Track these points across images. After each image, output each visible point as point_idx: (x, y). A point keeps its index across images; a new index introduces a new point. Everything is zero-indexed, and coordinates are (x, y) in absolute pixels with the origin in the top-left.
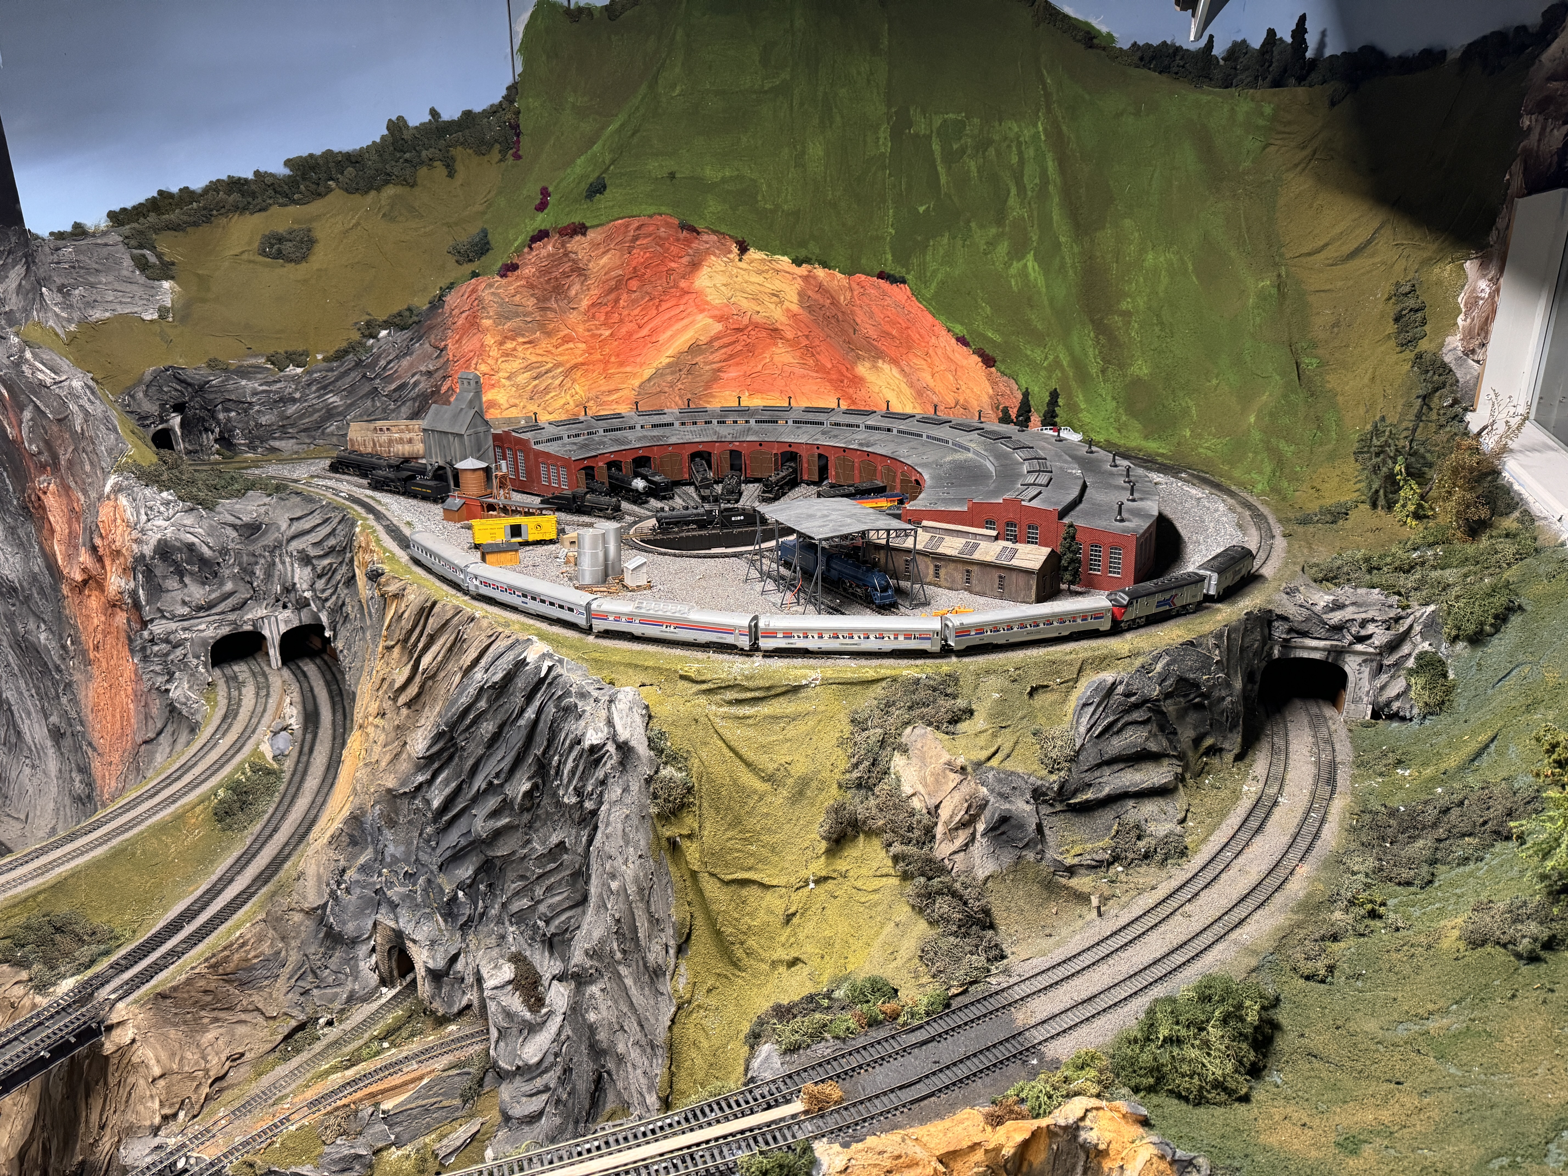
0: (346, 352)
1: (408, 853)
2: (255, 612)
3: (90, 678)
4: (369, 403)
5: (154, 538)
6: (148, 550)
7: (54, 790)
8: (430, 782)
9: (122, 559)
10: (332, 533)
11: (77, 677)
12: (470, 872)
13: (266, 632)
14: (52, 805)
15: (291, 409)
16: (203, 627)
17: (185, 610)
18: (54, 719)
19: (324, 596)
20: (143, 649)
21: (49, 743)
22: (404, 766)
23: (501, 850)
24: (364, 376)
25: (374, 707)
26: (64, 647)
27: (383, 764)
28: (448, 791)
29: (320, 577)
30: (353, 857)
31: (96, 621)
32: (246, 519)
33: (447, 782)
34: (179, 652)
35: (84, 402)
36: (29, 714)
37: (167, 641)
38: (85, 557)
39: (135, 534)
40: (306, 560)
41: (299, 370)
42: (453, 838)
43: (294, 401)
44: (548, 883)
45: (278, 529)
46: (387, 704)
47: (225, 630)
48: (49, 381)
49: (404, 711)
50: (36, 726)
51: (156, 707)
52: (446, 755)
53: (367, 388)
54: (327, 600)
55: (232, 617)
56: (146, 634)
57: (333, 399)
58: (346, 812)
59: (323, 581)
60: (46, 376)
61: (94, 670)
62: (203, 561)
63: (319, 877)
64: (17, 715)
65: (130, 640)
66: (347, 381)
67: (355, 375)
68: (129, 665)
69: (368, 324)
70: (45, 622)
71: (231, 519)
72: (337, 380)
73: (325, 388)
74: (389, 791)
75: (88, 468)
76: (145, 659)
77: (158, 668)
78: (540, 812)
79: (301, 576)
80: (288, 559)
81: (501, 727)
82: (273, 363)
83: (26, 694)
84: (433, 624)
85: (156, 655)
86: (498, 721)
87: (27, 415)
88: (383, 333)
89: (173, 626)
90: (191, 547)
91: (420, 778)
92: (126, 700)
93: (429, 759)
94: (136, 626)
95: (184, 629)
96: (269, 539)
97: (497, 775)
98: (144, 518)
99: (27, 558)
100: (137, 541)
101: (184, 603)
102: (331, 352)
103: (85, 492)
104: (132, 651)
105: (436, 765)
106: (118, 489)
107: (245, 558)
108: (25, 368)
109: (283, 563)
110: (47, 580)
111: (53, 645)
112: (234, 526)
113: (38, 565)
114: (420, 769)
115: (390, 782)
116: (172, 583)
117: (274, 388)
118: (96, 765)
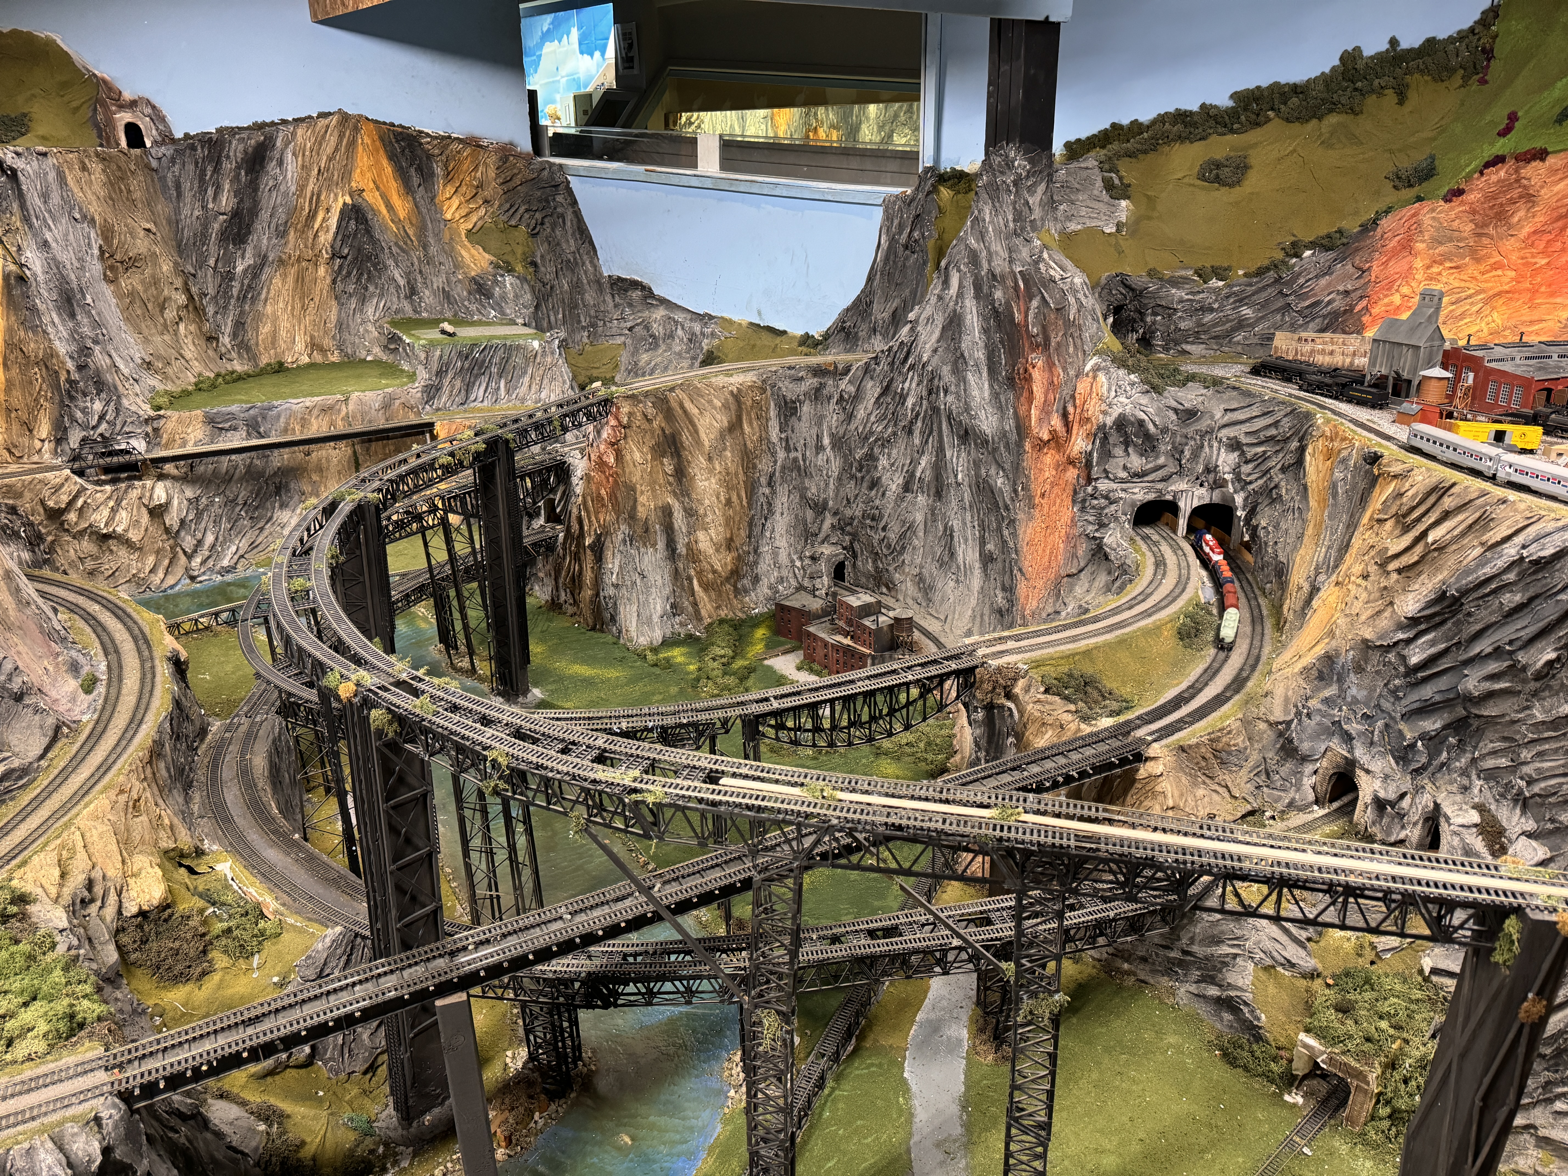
0: (1268, 269)
1: (1369, 698)
2: (1179, 485)
3: (1031, 518)
4: (1279, 317)
5: (1116, 412)
6: (1109, 421)
7: (973, 602)
8: (1409, 641)
9: (1089, 426)
10: (1276, 424)
11: (1021, 516)
12: (1438, 725)
13: (1181, 504)
14: (970, 612)
15: (1208, 318)
16: (1136, 490)
17: (1124, 475)
18: (990, 547)
19: (1248, 479)
20: (1084, 501)
21: (977, 565)
22: (1385, 622)
23: (1490, 710)
24: (1281, 292)
25: (1358, 569)
26: (1015, 491)
27: (1363, 618)
28: (1433, 650)
29: (1247, 462)
30: (1316, 690)
31: (1047, 474)
32: (1187, 405)
33: (1433, 643)
34: (1113, 507)
35: (1080, 296)
36: (966, 540)
37: (1106, 497)
38: (1056, 422)
39: (1104, 407)
40: (1235, 445)
41: (1221, 283)
42: (1428, 692)
43: (1212, 310)
44: (1539, 748)
45: (1212, 417)
46: (1373, 569)
47: (1151, 496)
48: (1058, 277)
49: (1395, 576)
50: (970, 551)
51: (1083, 549)
52: (1437, 619)
53: (1280, 303)
54: (1251, 483)
55: (1160, 486)
56: (1090, 489)
57: (1247, 312)
58: (1320, 650)
59: (1251, 466)
60: (1056, 273)
61: (1036, 513)
62: (1147, 436)
63: (1287, 699)
64: (956, 539)
65: (1075, 492)
66: (1262, 297)
67: (1272, 291)
68: (1067, 512)
69: (1294, 244)
70: (1004, 470)
71: (1174, 404)
72: (1253, 295)
73: (1241, 301)
74: (1365, 641)
75: (1071, 350)
76: (1083, 509)
77: (1091, 519)
78: (1553, 683)
79: (1226, 461)
80: (1216, 444)
81: (1531, 600)
82: (1200, 276)
83: (969, 525)
84: (1448, 502)
85: (1093, 507)
86: (1528, 595)
87: (1035, 303)
88: (1308, 253)
89: (1115, 486)
90: (1141, 423)
91: (1401, 636)
92: (1058, 540)
93: (1413, 621)
94: (1082, 481)
95: (1123, 490)
96: (1204, 424)
97: (1511, 643)
98: (1113, 394)
99: (1002, 419)
100: (1104, 413)
101: (1125, 468)
102: (1253, 269)
103: (1065, 369)
104: (1074, 502)
105: (1423, 627)
106: (1096, 369)
107: (1178, 439)
108: (1041, 266)
109: (1211, 447)
110: (1014, 437)
111: (1007, 490)
112: (1176, 410)
113: (1009, 425)
114: (1401, 627)
115: (1368, 634)
116: (1119, 451)
117: (1197, 298)
118: (1022, 588)
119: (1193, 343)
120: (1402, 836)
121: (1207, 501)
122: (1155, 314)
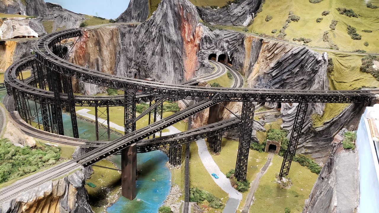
0: (225, 7)
1: (266, 83)
2: (217, 50)
3: (186, 59)
4: (227, 17)
5: (204, 35)
6: (203, 37)
7: (172, 79)
8: (272, 72)
9: (199, 38)
10: (236, 37)
11: (184, 59)
12: (278, 86)
13: (217, 54)
14: (172, 82)
15: (214, 17)
16: (209, 51)
17: (206, 48)
18: (176, 66)
19: (231, 48)
20: (198, 54)
21: (173, 71)
22: (268, 69)
23: (287, 81)
24: (228, 12)
25: (262, 60)
26: (182, 53)
27: (264, 69)
28: (277, 73)
29: (230, 45)
30: (257, 83)
31: (189, 49)
32: (217, 34)
33: (277, 71)
34: (205, 55)
35: (194, 10)
36: (170, 66)
37: (203, 53)
38: (192, 37)
39: (202, 34)
40: (227, 42)
41: (216, 10)
42: (276, 80)
43: (215, 15)
44: (296, 86)
45: (222, 36)
46: (264, 60)
47: (212, 53)
48: (189, 6)
49: (269, 60)
50: (171, 68)
51: (199, 64)
52: (277, 67)
53: (228, 14)
54: (231, 49)
55: (213, 50)
56: (200, 52)
57: (221, 16)
58: (257, 75)
59: (231, 45)
60: (189, 5)
61: (187, 58)
62: (210, 40)
63: (252, 85)
64: (167, 65)
65: (196, 52)
66: (224, 13)
67: (226, 12)
68: (195, 57)
69: (229, 2)
70: (179, 48)
71: (215, 34)
72: (222, 12)
73: (220, 13)
74: (264, 73)
75: (193, 22)
76: (198, 56)
77: (200, 58)
78: (298, 74)
79: (225, 45)
80: (223, 42)
81: (294, 61)
82: (212, 8)
83: (170, 62)
84: (277, 46)
85: (201, 55)
86: (294, 60)
87: (185, 11)
88: (232, 4)
89: (205, 51)
90: (209, 37)
91: (271, 71)
92: (193, 63)
93: (273, 68)
94: (198, 50)
95: (207, 51)
96: (220, 38)
97: (291, 69)
98: (204, 31)
99: (178, 37)
100: (202, 35)
101: (206, 47)
102: (222, 7)
103: (192, 26)
104: (196, 54)
105: (275, 69)
106: (200, 26)
107: (216, 41)
108: (186, 3)
109: (222, 42)
110: (181, 41)
111: (180, 53)
112: (215, 35)
113: (180, 38)
114: (271, 69)
115: (265, 71)
116: (205, 43)
117: (212, 12)
118: (185, 74)
119: (211, 22)
120: (273, 107)
121: (221, 54)
122: (204, 16)
